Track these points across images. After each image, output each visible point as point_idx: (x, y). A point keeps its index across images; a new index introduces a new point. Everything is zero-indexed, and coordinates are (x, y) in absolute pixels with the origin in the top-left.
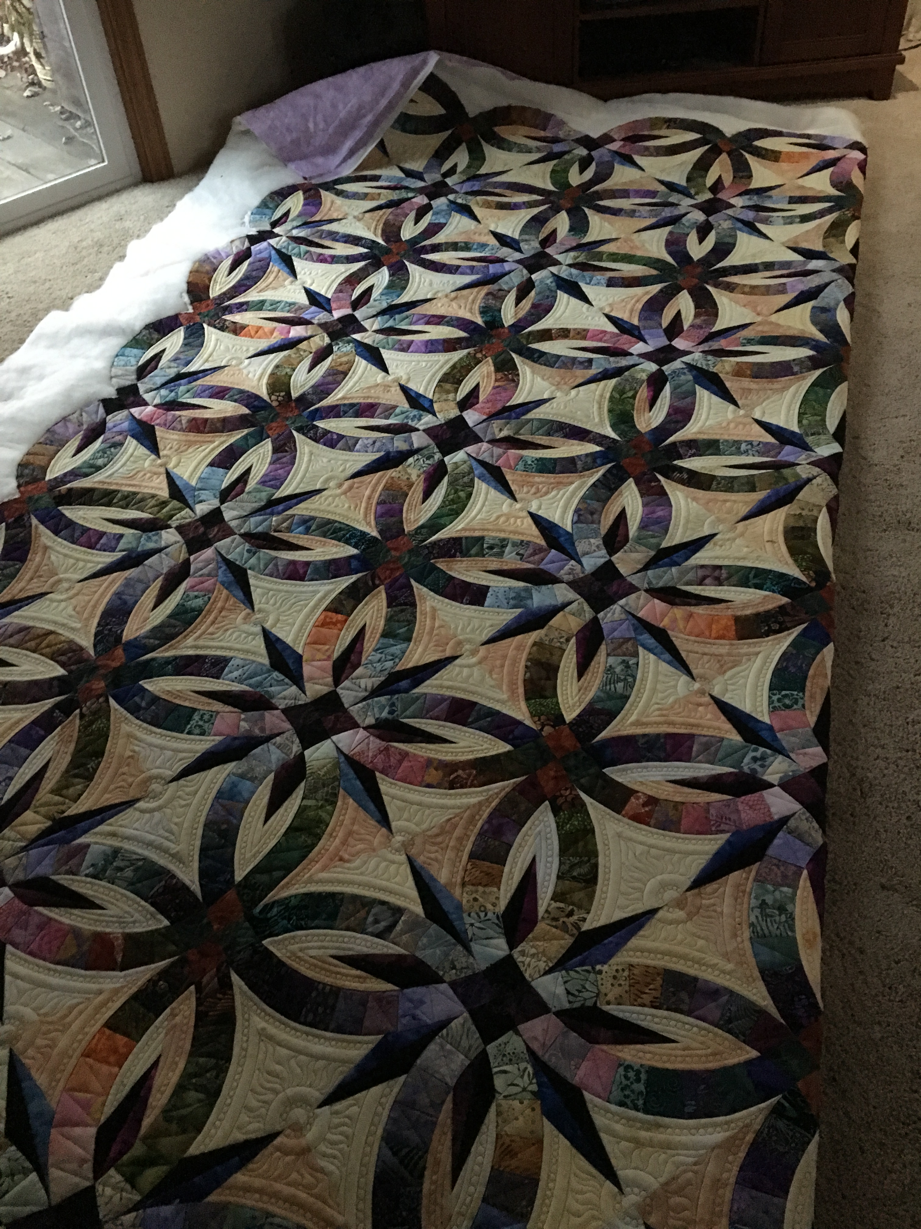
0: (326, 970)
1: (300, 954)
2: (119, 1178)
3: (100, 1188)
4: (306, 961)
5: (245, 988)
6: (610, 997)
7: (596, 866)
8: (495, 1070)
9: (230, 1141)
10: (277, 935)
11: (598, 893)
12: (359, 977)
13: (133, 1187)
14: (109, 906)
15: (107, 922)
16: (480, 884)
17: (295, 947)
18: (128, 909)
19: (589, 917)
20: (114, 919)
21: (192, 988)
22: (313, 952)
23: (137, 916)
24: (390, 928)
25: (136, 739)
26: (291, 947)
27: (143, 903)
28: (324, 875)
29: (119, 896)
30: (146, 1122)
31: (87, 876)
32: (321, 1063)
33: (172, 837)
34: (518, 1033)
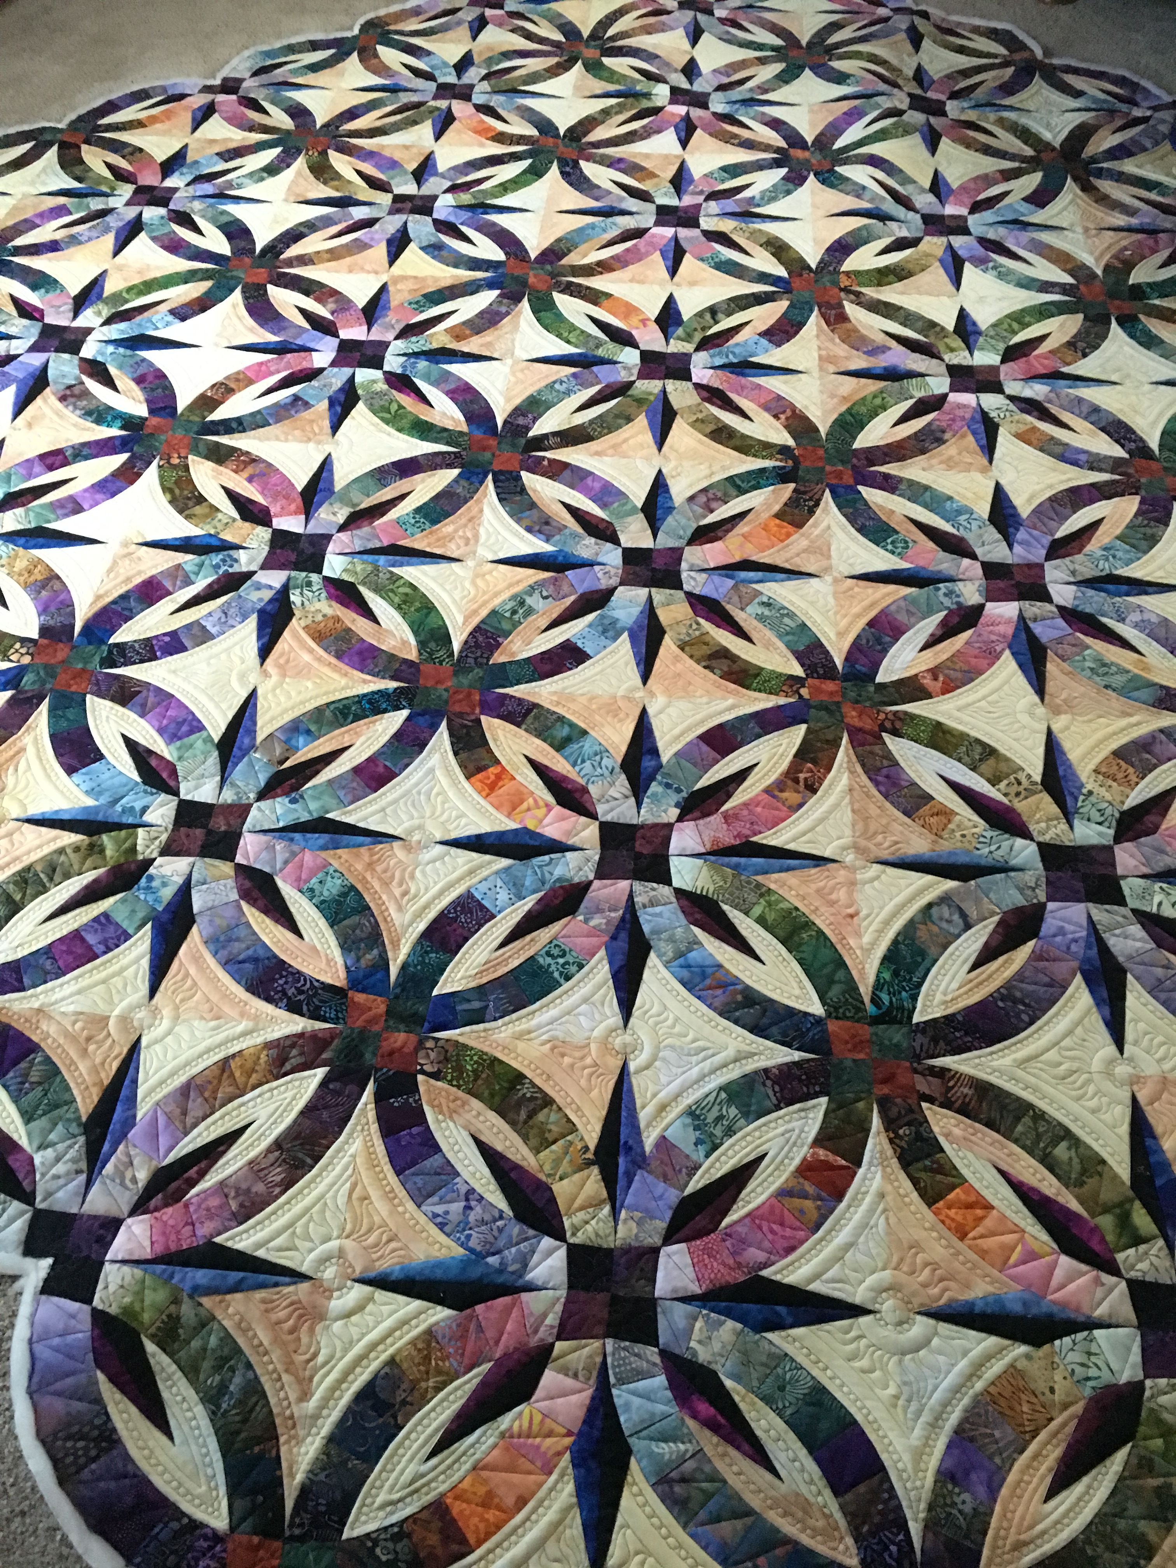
0: (981, 983)
1: (949, 998)
2: (1131, 1251)
3: (1133, 1274)
4: (960, 996)
5: (956, 1057)
6: (1119, 798)
7: (978, 741)
8: (1155, 910)
9: (1126, 1138)
10: (914, 1008)
11: (1008, 754)
12: (1006, 962)
13: (1145, 1241)
14: (764, 1147)
15: (786, 1157)
16: (946, 825)
17: (939, 997)
18: (780, 1130)
19: (1028, 770)
20: (786, 1149)
21: (924, 1105)
22: (955, 985)
23: (796, 1124)
24: (963, 915)
25: (529, 1032)
26: (936, 1002)
27: (781, 1112)
28: (866, 939)
29: (757, 1134)
30: (1074, 1205)
31: (707, 1156)
32: (1079, 1030)
33: (710, 1052)
34: (1125, 877)
